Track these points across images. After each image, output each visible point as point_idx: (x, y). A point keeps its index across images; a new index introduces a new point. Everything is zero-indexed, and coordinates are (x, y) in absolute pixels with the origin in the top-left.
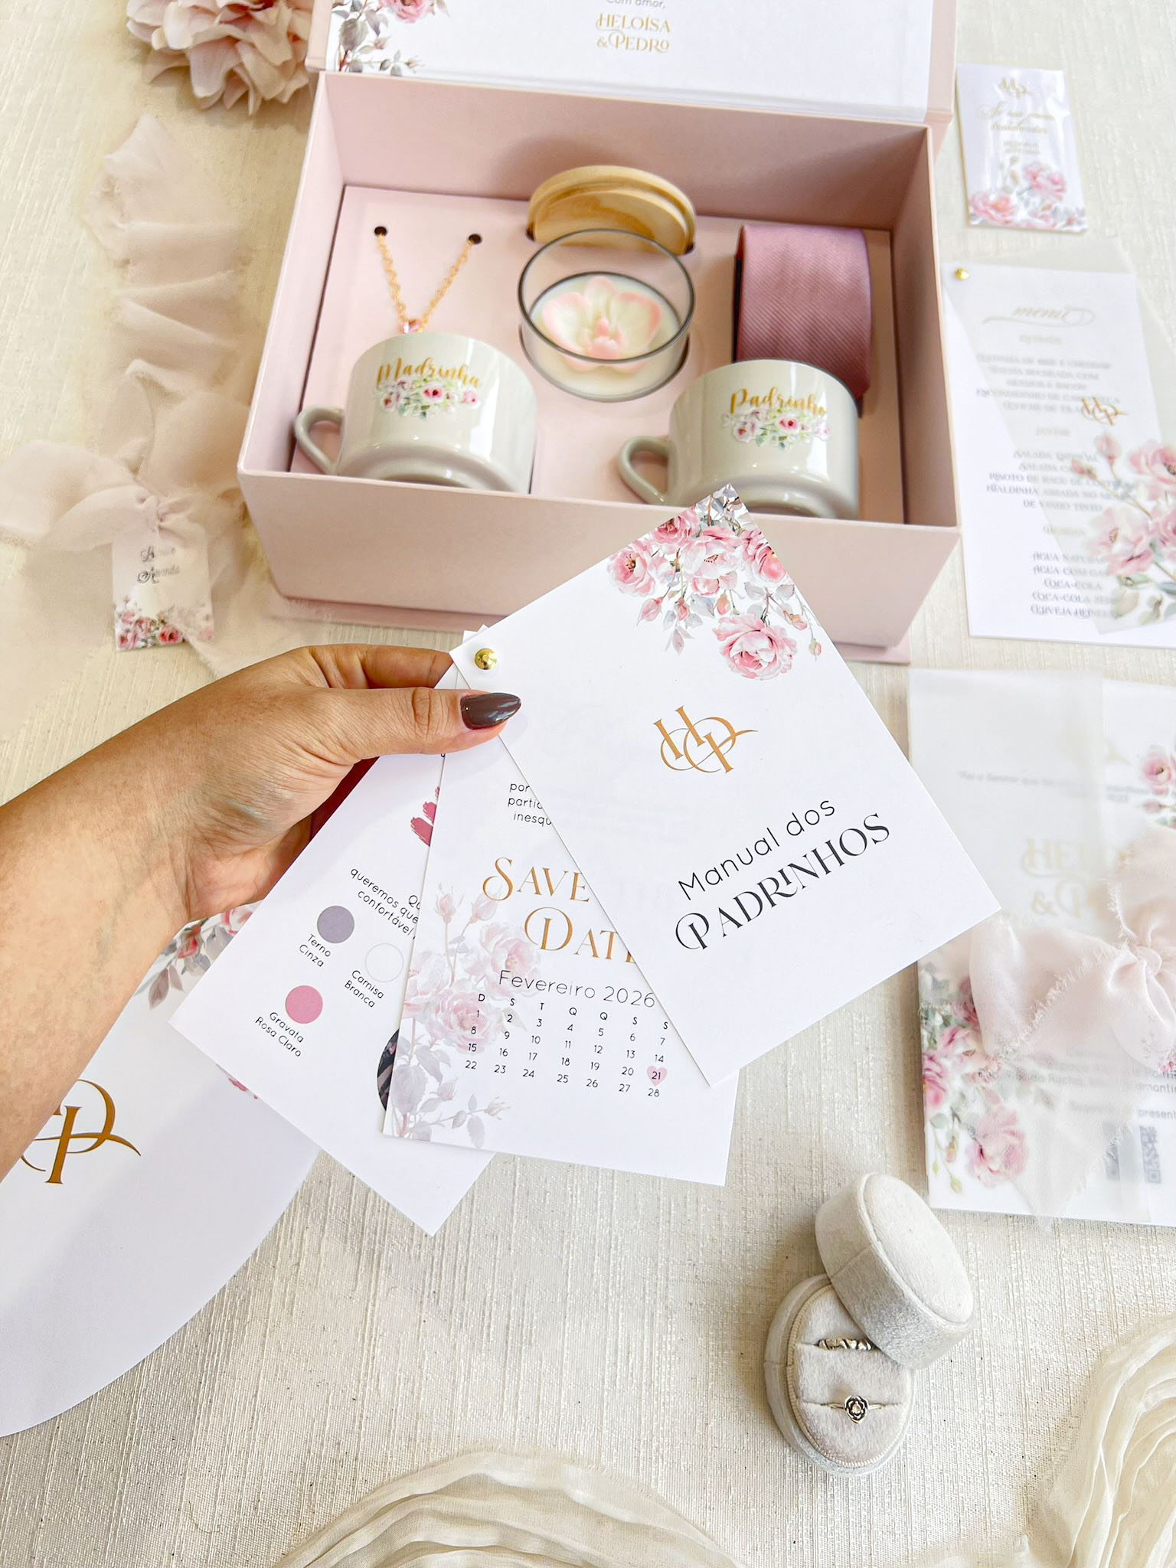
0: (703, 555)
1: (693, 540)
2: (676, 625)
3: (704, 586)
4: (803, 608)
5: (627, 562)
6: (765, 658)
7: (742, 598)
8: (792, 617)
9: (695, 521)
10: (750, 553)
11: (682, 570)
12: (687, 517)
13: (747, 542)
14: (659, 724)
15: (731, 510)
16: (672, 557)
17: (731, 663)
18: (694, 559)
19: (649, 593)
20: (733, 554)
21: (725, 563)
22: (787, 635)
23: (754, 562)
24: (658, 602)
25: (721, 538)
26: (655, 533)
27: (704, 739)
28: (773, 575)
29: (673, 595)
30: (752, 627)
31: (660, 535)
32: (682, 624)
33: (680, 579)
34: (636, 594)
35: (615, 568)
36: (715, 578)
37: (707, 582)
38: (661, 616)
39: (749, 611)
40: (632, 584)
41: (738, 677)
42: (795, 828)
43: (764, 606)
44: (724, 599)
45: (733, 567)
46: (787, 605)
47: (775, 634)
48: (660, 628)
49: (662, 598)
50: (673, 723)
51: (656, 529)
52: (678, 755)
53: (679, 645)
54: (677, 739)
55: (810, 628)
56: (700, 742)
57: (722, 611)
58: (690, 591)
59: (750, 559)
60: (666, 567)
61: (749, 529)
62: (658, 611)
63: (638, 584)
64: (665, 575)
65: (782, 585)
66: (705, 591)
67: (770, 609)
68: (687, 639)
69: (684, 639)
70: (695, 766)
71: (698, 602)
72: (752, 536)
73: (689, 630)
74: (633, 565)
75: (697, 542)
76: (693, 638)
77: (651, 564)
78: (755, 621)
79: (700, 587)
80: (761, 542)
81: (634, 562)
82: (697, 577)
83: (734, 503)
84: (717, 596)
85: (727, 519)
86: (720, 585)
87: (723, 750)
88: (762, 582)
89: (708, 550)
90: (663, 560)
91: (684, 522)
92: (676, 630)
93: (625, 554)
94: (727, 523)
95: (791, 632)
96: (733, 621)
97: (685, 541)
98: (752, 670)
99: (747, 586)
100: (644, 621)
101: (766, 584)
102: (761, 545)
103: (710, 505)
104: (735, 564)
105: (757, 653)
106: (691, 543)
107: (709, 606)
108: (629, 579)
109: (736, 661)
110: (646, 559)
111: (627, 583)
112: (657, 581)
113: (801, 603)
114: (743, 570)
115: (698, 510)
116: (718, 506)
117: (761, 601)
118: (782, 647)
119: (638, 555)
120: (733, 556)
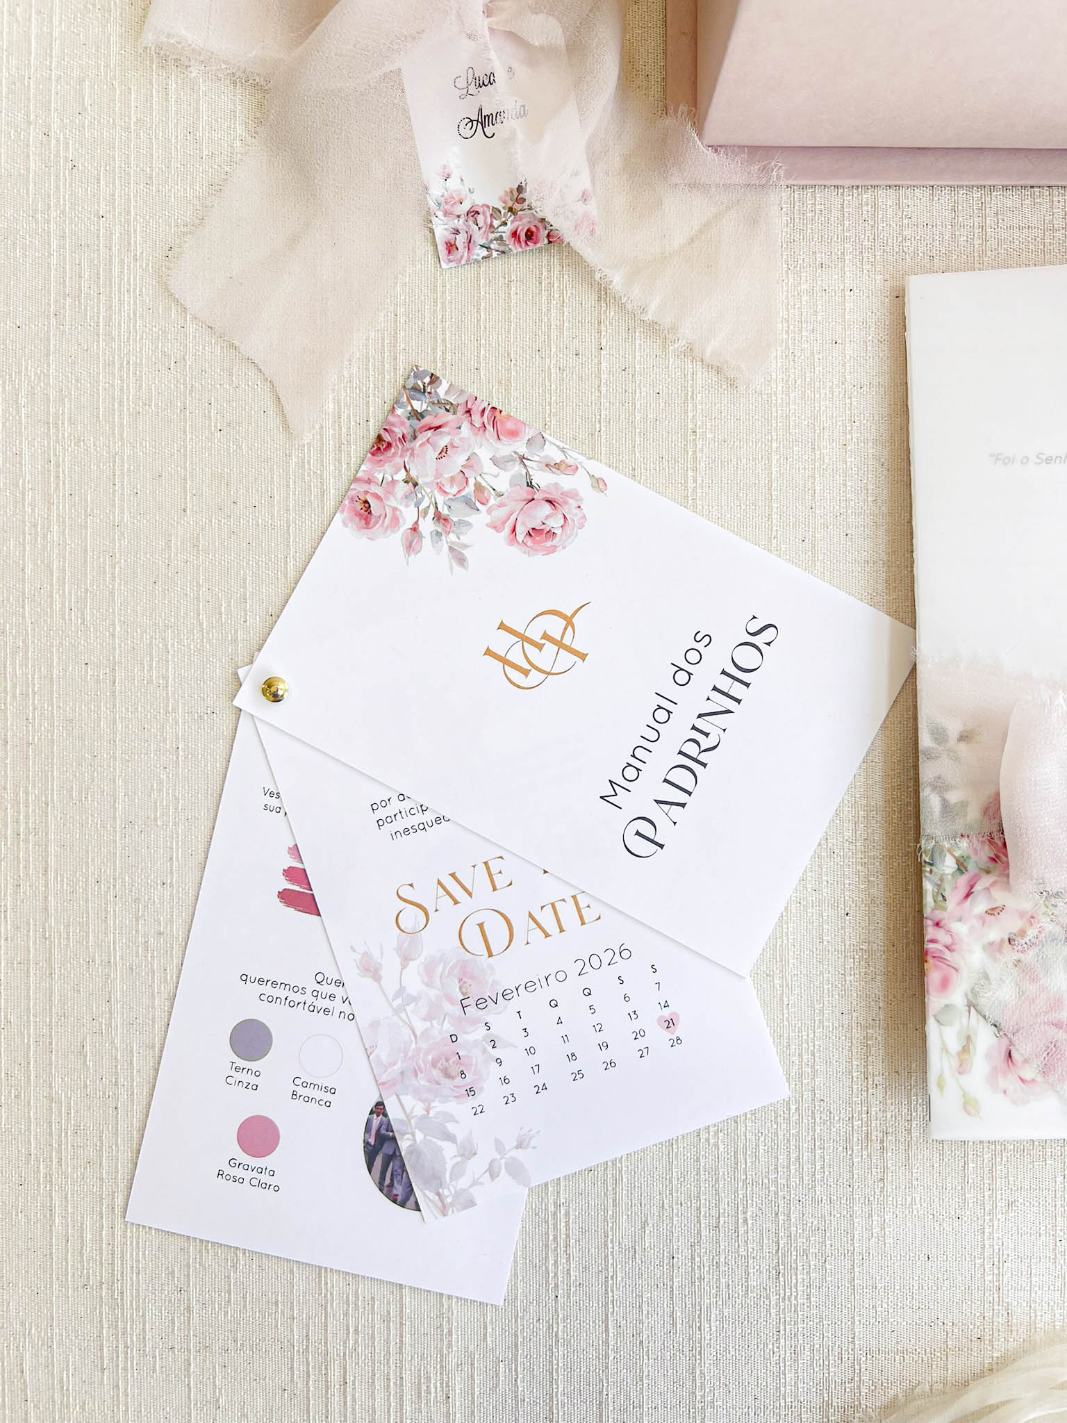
0: (432, 454)
1: (412, 445)
2: (447, 542)
3: (452, 486)
4: (563, 450)
5: (359, 506)
6: (555, 523)
7: (496, 476)
8: (557, 466)
9: (403, 424)
10: (478, 425)
11: (420, 482)
12: (393, 424)
13: (468, 415)
14: (488, 652)
15: (433, 391)
16: (402, 475)
17: (525, 548)
18: (424, 463)
19: (401, 524)
20: (461, 436)
21: (459, 449)
22: (563, 488)
23: (487, 432)
24: (414, 529)
25: (440, 427)
26: (370, 460)
27: (543, 641)
28: (514, 434)
29: (426, 512)
30: (524, 500)
31: (375, 458)
32: (452, 537)
33: (424, 493)
34: (389, 532)
35: (351, 520)
36: (458, 471)
37: (452, 479)
38: (427, 541)
39: (512, 484)
40: (378, 525)
41: (539, 561)
42: (681, 677)
43: (524, 472)
44: (479, 488)
45: (468, 450)
46: (546, 457)
47: (550, 494)
48: (432, 555)
49: (416, 523)
50: (502, 643)
51: (369, 455)
52: (526, 673)
53: (461, 560)
54: (516, 656)
55: (582, 466)
56: (540, 647)
57: (484, 501)
58: (440, 499)
59: (482, 430)
60: (402, 489)
61: (462, 400)
62: (421, 537)
63: (383, 522)
64: (406, 497)
65: (529, 440)
66: (455, 490)
67: (531, 472)
68: (467, 550)
69: (463, 552)
70: (549, 673)
71: (455, 506)
72: (469, 406)
73: (463, 539)
74: (367, 505)
75: (418, 444)
76: (472, 545)
77: (385, 495)
78: (524, 492)
79: (447, 489)
80: (481, 408)
81: (366, 502)
82: (439, 481)
83: (431, 383)
84: (471, 488)
85: (433, 403)
86: (467, 475)
87: (567, 641)
88: (507, 448)
89: (434, 447)
90: (393, 482)
91: (393, 431)
92: (450, 547)
93: (352, 499)
94: (437, 407)
95: (566, 482)
96: (501, 505)
97: (405, 450)
98: (549, 544)
99: (494, 461)
100: (412, 556)
101: (513, 448)
102: (484, 410)
103: (408, 398)
104: (470, 446)
105: (544, 524)
106: (413, 450)
107: (468, 503)
108: (372, 522)
109: (529, 544)
110: (376, 492)
111: (372, 528)
112: (401, 508)
113: (558, 447)
114: (480, 447)
115: (399, 411)
116: (418, 395)
117: (517, 468)
118: (566, 503)
119: (366, 492)
120: (463, 438)
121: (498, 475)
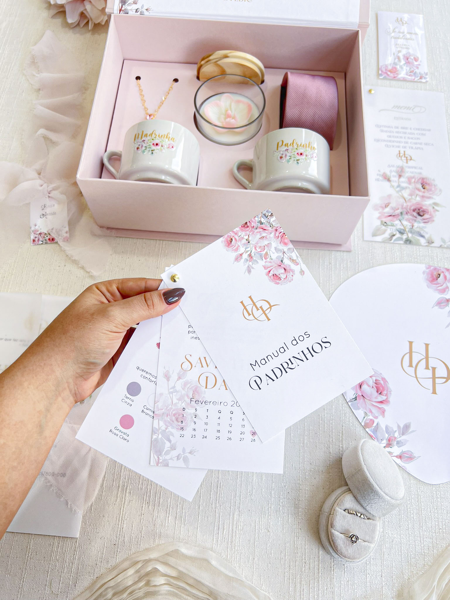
0: (258, 236)
1: (255, 230)
2: (248, 264)
3: (259, 248)
4: (297, 257)
5: (229, 239)
6: (283, 276)
7: (273, 253)
8: (293, 260)
9: (255, 223)
10: (277, 235)
11: (251, 242)
12: (253, 221)
13: (276, 231)
14: (242, 302)
15: (269, 218)
16: (246, 237)
17: (269, 278)
18: (255, 238)
19: (238, 251)
20: (270, 236)
21: (267, 239)
22: (291, 267)
23: (278, 239)
24: (241, 255)
25: (265, 230)
26: (240, 228)
27: (259, 308)
28: (286, 244)
29: (247, 252)
30: (278, 265)
31: (242, 228)
32: (251, 263)
33: (250, 246)
34: (234, 251)
35: (224, 242)
36: (263, 245)
37: (260, 247)
38: (242, 260)
39: (277, 258)
40: (231, 248)
41: (272, 284)
42: (294, 343)
43: (282, 256)
44: (266, 254)
45: (270, 241)
46: (291, 256)
47: (286, 267)
48: (242, 265)
49: (243, 253)
50: (247, 302)
51: (240, 226)
52: (249, 315)
53: (249, 271)
54: (249, 308)
55: (300, 265)
56: (258, 309)
57: (266, 258)
58: (254, 250)
60: (244, 241)
61: (276, 226)
62: (241, 258)
63: (233, 248)
64: (244, 244)
65: (289, 248)
66: (259, 250)
67: (284, 258)
68: (253, 269)
69: (251, 269)
70: (256, 318)
71: (257, 255)
72: (277, 229)
73: (253, 266)
74: (231, 240)
75: (256, 231)
76: (255, 269)
77: (238, 240)
78: (279, 262)
79: (257, 249)
80: (281, 231)
81: (232, 239)
82: (256, 245)
83: (270, 216)
84: (264, 252)
85: (268, 222)
86: (265, 248)
87: (267, 312)
88: (281, 247)
89: (260, 234)
90: (243, 238)
91: (251, 223)
92: (248, 266)
93: (228, 236)
94: (268, 224)
95: (293, 266)
96: (270, 262)
97: (251, 231)
98: (277, 281)
99: (276, 248)
100: (236, 262)
101: (283, 248)
102: (281, 232)
103: (261, 216)
104: (271, 240)
105: (279, 274)
106: (254, 232)
107: (261, 256)
108: (230, 246)
109: (272, 278)
110: (237, 238)
111: (229, 247)
112: (241, 247)
113: (296, 255)
114: (274, 242)
115: (256, 219)
116: (264, 217)
117: (281, 254)
118: (289, 272)
119: (233, 236)
120: (270, 237)
121: (274, 253)
